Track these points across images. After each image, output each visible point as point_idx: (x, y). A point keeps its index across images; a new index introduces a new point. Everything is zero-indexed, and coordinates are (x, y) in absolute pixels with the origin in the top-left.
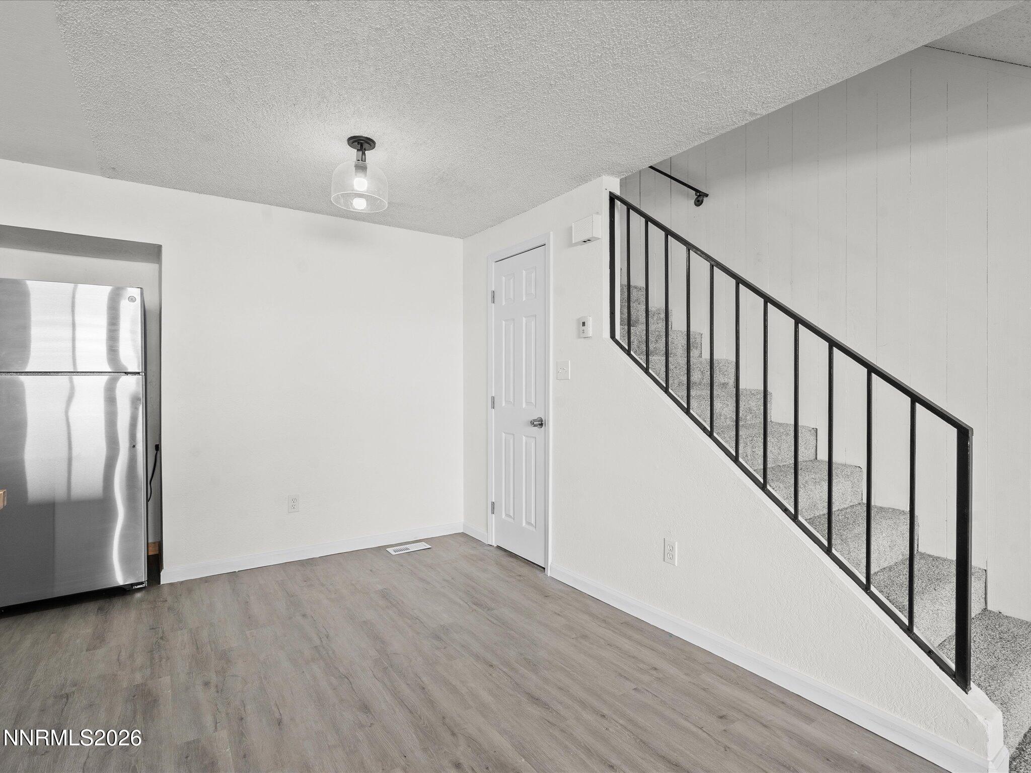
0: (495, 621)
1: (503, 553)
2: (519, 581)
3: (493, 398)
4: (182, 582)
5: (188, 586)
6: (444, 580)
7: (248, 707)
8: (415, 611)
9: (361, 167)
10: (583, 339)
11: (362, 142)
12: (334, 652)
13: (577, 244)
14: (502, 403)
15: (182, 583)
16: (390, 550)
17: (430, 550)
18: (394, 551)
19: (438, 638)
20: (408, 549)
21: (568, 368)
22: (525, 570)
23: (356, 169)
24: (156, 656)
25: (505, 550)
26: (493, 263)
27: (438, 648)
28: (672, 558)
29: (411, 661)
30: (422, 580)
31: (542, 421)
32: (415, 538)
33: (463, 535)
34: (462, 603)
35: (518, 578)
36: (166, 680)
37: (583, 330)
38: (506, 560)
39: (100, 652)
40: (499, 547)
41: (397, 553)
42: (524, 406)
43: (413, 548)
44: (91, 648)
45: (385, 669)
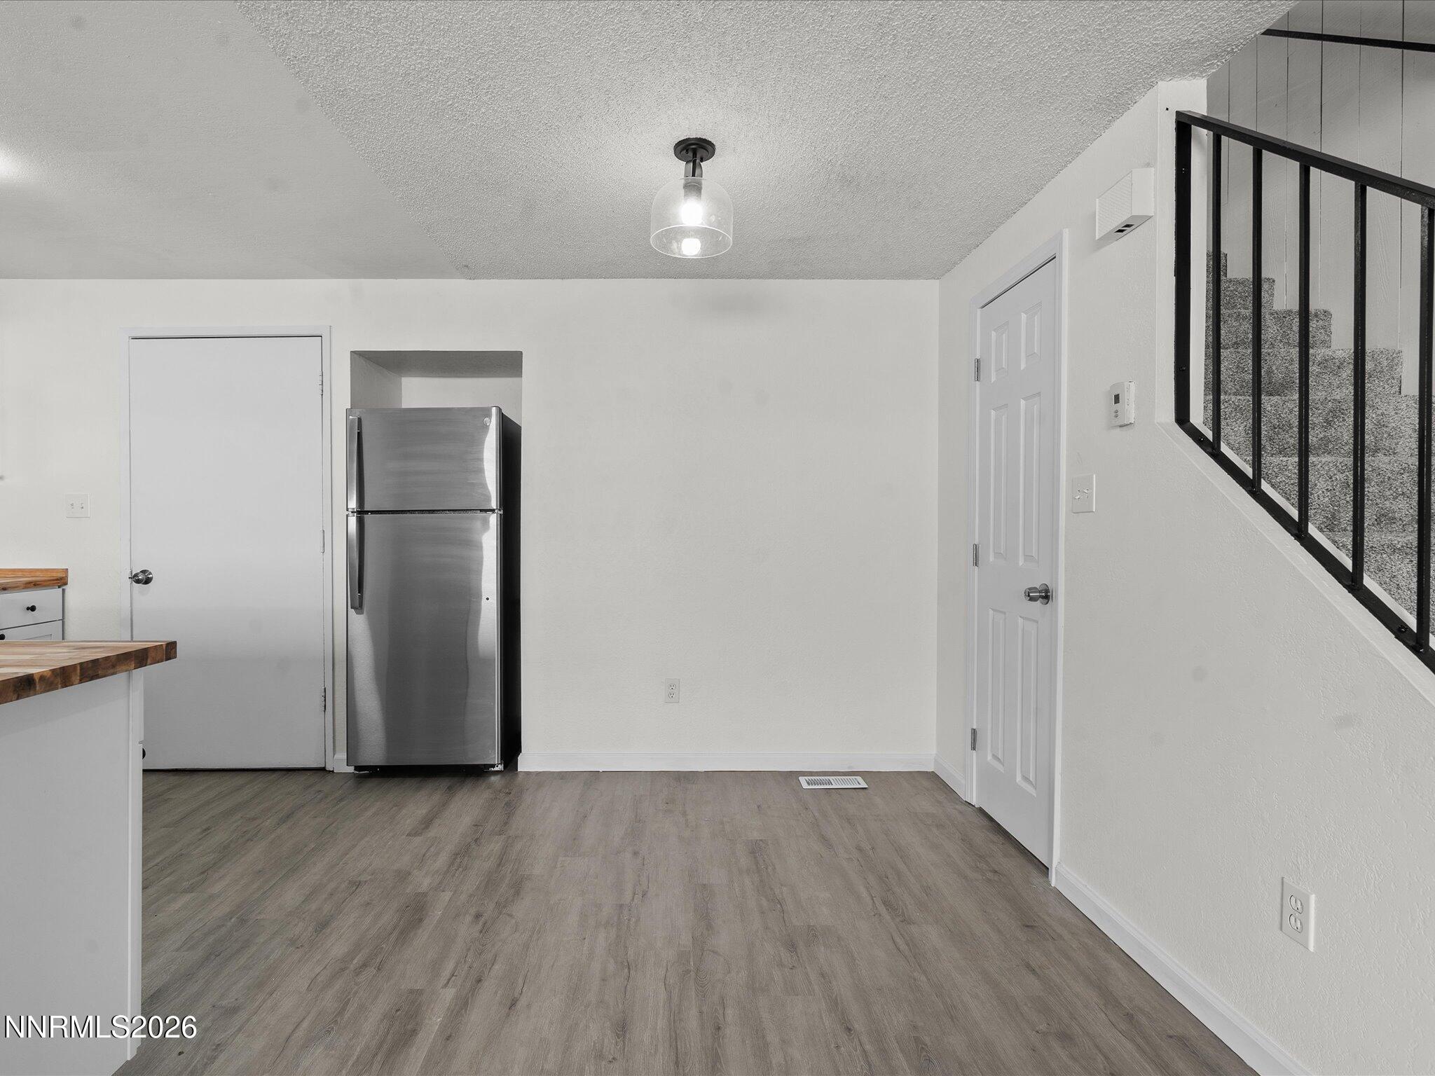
0: (903, 947)
1: (986, 822)
2: (989, 881)
3: (976, 548)
4: (540, 772)
5: (542, 779)
6: (859, 849)
7: (496, 967)
8: (784, 889)
9: (693, 187)
10: (1119, 429)
11: (693, 147)
12: (638, 920)
13: (1105, 239)
14: (989, 557)
15: (538, 774)
16: (802, 780)
17: (862, 793)
18: (808, 783)
19: (792, 947)
20: (830, 783)
21: (1092, 489)
22: (1010, 864)
23: (685, 192)
24: (458, 860)
25: (991, 819)
26: (979, 311)
27: (781, 965)
28: (1302, 929)
29: (729, 972)
30: (824, 840)
31: (1047, 591)
32: (849, 768)
33: (933, 777)
34: (865, 894)
35: (990, 875)
36: (447, 896)
37: (1116, 412)
38: (981, 837)
39: (418, 840)
40: (981, 810)
41: (811, 787)
42: (1021, 563)
43: (837, 783)
44: (414, 833)
45: (688, 972)
